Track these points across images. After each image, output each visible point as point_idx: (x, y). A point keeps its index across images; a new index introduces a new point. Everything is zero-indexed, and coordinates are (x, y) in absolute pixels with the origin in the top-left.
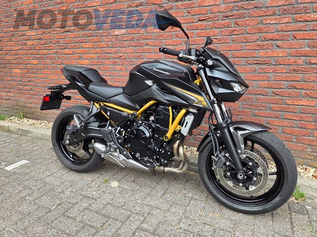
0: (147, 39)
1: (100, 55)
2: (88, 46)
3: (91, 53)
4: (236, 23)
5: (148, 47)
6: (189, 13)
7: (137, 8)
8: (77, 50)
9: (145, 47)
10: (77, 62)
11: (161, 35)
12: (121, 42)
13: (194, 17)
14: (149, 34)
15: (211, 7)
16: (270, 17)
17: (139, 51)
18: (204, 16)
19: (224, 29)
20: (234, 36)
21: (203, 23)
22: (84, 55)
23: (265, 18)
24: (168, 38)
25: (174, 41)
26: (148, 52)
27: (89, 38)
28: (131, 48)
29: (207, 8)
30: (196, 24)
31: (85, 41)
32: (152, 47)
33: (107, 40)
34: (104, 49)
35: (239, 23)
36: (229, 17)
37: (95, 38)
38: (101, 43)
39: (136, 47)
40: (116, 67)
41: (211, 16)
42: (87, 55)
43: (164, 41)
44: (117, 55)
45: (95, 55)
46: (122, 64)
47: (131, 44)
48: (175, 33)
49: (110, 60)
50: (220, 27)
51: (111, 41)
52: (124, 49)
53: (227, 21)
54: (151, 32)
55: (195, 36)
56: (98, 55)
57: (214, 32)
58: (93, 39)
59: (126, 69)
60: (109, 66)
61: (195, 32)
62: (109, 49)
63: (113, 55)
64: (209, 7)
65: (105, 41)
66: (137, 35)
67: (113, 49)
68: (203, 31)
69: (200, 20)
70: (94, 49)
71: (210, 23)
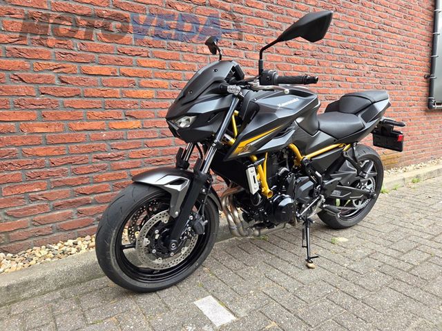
1: (177, 82)
2: (151, 65)
3: (156, 78)
4: (319, 63)
8: (123, 69)
10: (122, 92)
14: (250, 60)
16: (335, 62)
21: (298, 58)
22: (143, 80)
30: (293, 57)
31: (145, 54)
33: (189, 59)
34: (185, 73)
35: (321, 63)
36: (314, 57)
37: (166, 51)
38: (179, 62)
41: (303, 52)
42: (149, 80)
45: (167, 82)
48: (276, 63)
51: (197, 62)
53: (313, 59)
54: (252, 58)
56: (172, 82)
58: (163, 54)
65: (185, 60)
69: (295, 54)
70: (164, 71)
71: (302, 58)
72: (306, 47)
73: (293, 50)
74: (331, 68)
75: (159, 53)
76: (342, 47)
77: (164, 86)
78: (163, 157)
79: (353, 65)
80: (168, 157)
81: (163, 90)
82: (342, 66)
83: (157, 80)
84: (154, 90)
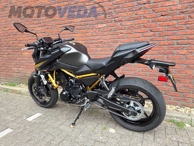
0: (122, 29)
1: (87, 41)
2: (78, 36)
3: (80, 40)
5: (122, 35)
6: (154, 11)
7: (115, 10)
9: (120, 35)
11: (132, 27)
12: (103, 32)
13: (158, 13)
14: (123, 26)
15: (171, 6)
17: (116, 38)
18: (165, 12)
19: (180, 21)
20: (188, 25)
21: (165, 17)
24: (137, 28)
25: (142, 30)
26: (122, 38)
27: (79, 30)
28: (109, 35)
29: (167, 7)
30: (159, 18)
31: (76, 33)
32: (125, 34)
33: (92, 31)
34: (90, 37)
36: (184, 13)
37: (83, 30)
38: (88, 33)
39: (113, 35)
40: (98, 48)
43: (134, 30)
44: (99, 41)
45: (83, 41)
46: (103, 47)
47: (109, 33)
48: (143, 24)
49: (94, 44)
50: (177, 19)
51: (95, 32)
52: (104, 37)
53: (183, 15)
54: (125, 25)
55: (158, 26)
56: (85, 41)
57: (173, 22)
58: (82, 31)
59: (105, 50)
60: (93, 48)
61: (158, 23)
62: (94, 37)
63: (96, 41)
64: (169, 7)
65: (90, 32)
66: (114, 27)
67: (96, 37)
68: (165, 22)
69: (162, 15)
70: (82, 38)
71: (170, 17)
72: (174, 8)
75: (81, 31)
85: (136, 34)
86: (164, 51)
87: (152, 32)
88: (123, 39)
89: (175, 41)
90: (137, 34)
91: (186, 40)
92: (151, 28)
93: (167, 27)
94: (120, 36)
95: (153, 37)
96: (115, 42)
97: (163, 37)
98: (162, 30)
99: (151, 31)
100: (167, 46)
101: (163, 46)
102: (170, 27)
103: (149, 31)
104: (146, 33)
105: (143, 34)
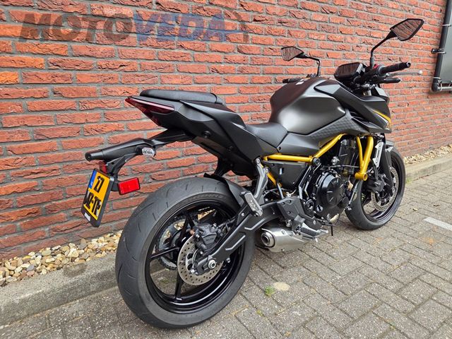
1: (60, 58)
3: (22, 53)
4: (289, 33)
5: (183, 51)
6: (243, 6)
9: (176, 51)
13: (248, 13)
15: (267, 5)
16: (313, 32)
17: (166, 57)
18: (259, 15)
19: (279, 38)
21: (259, 25)
23: (310, 31)
25: (223, 45)
26: (183, 61)
28: (145, 48)
29: (262, 5)
30: (250, 24)
32: (189, 52)
35: (292, 33)
36: (283, 24)
37: (36, 12)
39: (156, 48)
40: (110, 88)
41: (267, 17)
42: (8, 56)
43: (209, 43)
44: (112, 61)
45: (41, 59)
46: (128, 83)
47: (146, 42)
49: (92, 73)
50: (275, 34)
52: (130, 50)
53: (282, 28)
55: (250, 42)
56: (51, 58)
57: (270, 39)
60: (91, 87)
61: (250, 36)
62: (90, 46)
64: (264, 5)
67: (102, 48)
68: (259, 36)
69: (255, 20)
70: (35, 42)
71: (266, 27)
72: (272, 10)
73: (251, 13)
74: (307, 40)
76: (324, 11)
77: (36, 64)
78: (42, 167)
79: (339, 36)
80: (52, 167)
81: (34, 72)
82: (323, 37)
83: (24, 56)
84: (18, 72)
85: (212, 54)
86: (259, 95)
87: (240, 54)
88: (184, 63)
89: (272, 76)
90: (214, 53)
91: (284, 76)
92: (239, 45)
93: (262, 47)
94: (177, 53)
95: (242, 65)
96: (166, 70)
97: (258, 67)
98: (256, 53)
99: (239, 51)
100: (262, 86)
101: (257, 85)
102: (266, 47)
103: (236, 51)
104: (230, 54)
105: (226, 55)
